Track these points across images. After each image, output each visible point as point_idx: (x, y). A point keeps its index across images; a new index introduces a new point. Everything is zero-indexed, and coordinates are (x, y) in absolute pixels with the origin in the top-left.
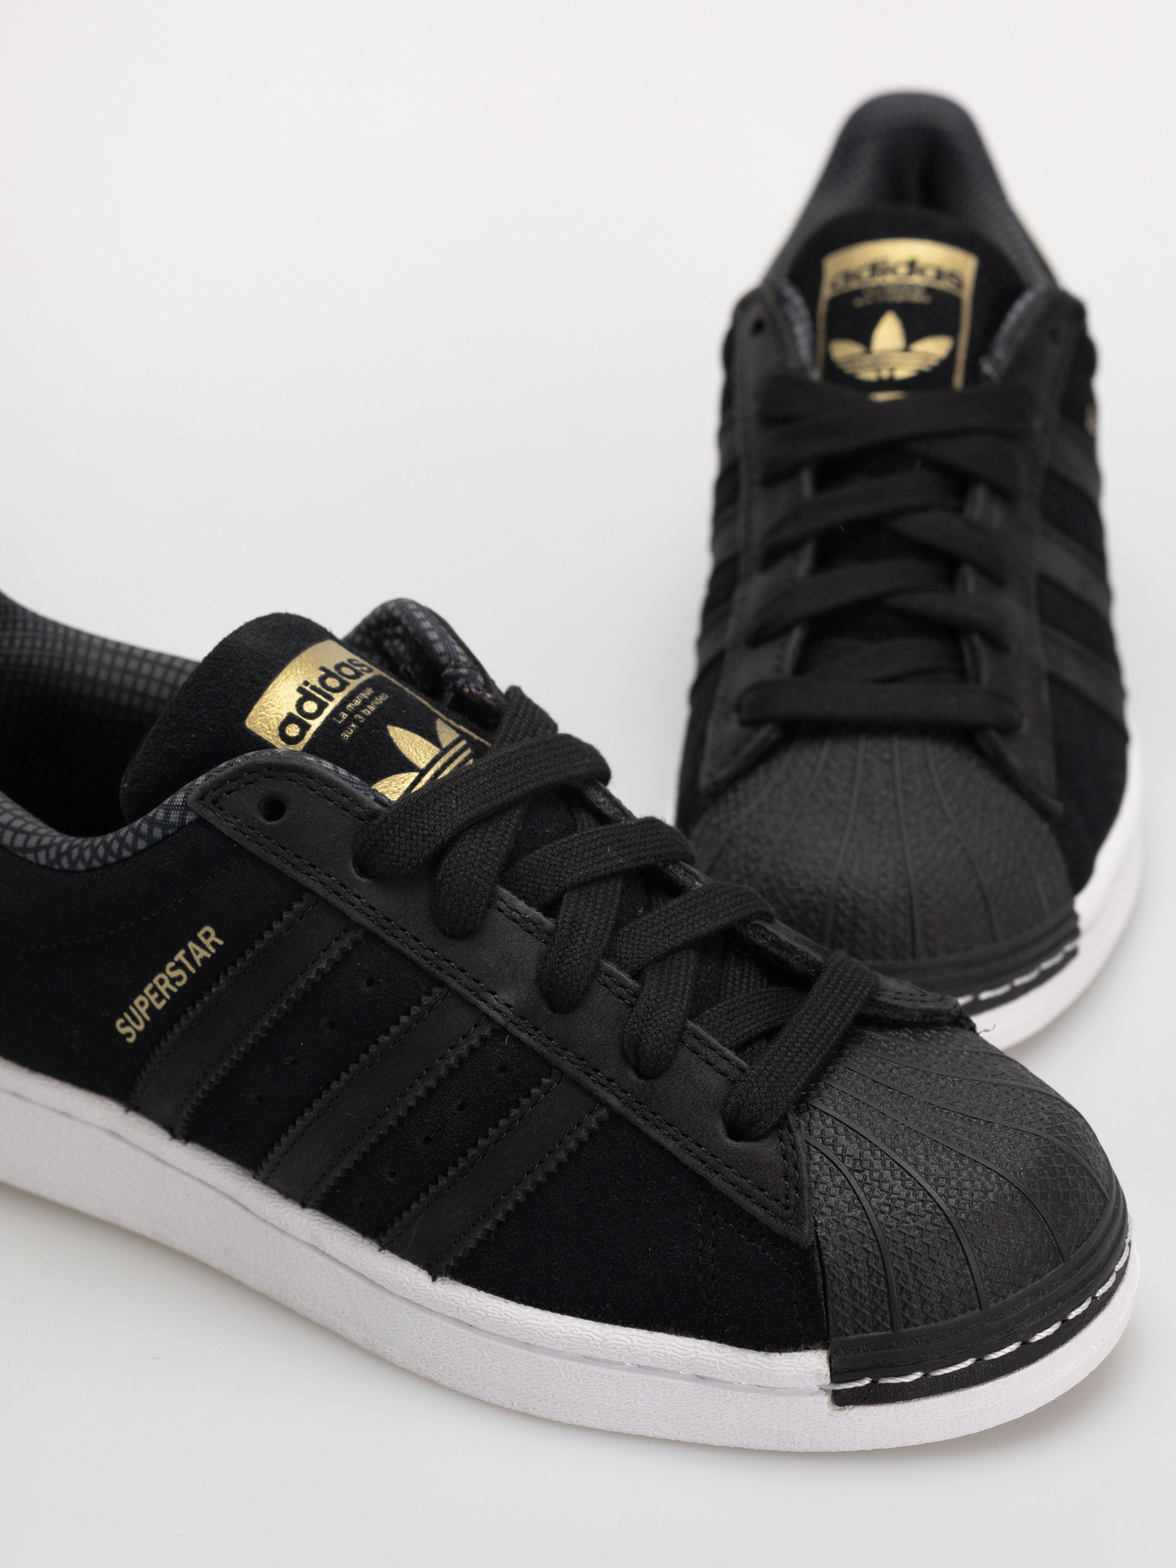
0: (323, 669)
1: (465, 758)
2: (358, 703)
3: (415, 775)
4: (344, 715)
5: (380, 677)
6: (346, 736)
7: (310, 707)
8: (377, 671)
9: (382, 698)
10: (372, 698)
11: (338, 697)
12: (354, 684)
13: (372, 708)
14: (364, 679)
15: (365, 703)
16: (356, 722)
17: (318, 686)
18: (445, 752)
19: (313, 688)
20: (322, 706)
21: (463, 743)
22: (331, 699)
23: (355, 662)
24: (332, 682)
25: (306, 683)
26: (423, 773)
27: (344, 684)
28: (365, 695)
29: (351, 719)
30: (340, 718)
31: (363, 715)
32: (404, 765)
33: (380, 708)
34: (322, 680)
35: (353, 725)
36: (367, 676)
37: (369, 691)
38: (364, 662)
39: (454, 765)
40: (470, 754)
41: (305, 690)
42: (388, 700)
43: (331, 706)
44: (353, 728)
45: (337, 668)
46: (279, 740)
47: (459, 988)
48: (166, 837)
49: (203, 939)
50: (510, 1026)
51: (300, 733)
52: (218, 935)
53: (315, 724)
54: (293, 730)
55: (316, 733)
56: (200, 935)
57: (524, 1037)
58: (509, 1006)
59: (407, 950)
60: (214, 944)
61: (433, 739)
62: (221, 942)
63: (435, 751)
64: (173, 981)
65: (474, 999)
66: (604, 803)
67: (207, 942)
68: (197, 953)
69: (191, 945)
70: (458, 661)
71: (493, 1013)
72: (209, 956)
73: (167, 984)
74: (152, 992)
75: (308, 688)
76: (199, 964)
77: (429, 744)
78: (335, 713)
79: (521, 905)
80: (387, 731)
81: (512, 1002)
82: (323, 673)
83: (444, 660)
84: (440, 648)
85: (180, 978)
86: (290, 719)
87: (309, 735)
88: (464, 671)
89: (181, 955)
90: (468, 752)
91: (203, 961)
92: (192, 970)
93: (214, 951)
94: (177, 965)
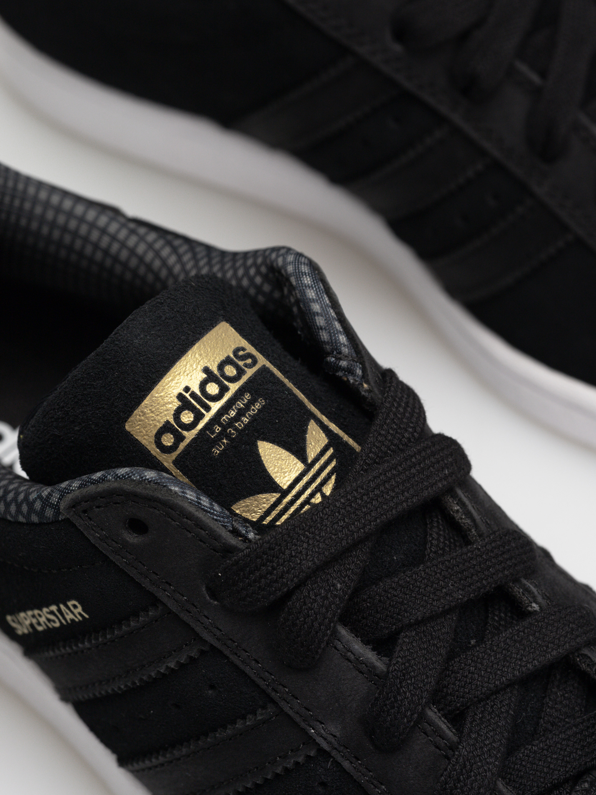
1: (328, 474)
2: (233, 413)
3: (277, 495)
4: (218, 429)
5: (264, 369)
6: (216, 451)
7: (187, 417)
8: (262, 361)
9: (258, 406)
10: (248, 407)
11: (215, 407)
12: (234, 387)
13: (246, 420)
14: (244, 378)
15: (241, 413)
16: (228, 436)
17: (198, 393)
18: (309, 467)
19: (193, 395)
20: (199, 417)
21: (331, 451)
22: (208, 409)
23: (241, 353)
24: (213, 389)
25: (187, 389)
26: (285, 493)
27: (224, 389)
28: (241, 404)
29: (223, 434)
30: (213, 432)
31: (236, 429)
32: (268, 485)
33: (254, 419)
34: (203, 385)
35: (225, 441)
36: (250, 373)
37: (247, 396)
38: (250, 349)
39: (314, 486)
40: (334, 467)
41: (185, 397)
42: (264, 407)
43: (208, 417)
44: (223, 443)
45: (221, 367)
46: (154, 446)
47: (291, 713)
48: (40, 524)
49: (72, 608)
50: (334, 753)
51: (174, 443)
52: (84, 610)
53: (189, 435)
54: (168, 440)
55: (189, 445)
56: (69, 604)
57: (346, 764)
58: (335, 736)
59: (247, 670)
60: (80, 614)
61: (301, 454)
62: (87, 616)
63: (300, 467)
64: (49, 620)
65: (303, 725)
66: (458, 511)
67: (76, 611)
68: (68, 614)
69: (62, 606)
70: (340, 353)
71: (319, 740)
72: (77, 620)
73: (44, 619)
74: (31, 617)
75: (187, 395)
76: (69, 622)
77: (296, 460)
78: (209, 426)
79: (358, 646)
80: (256, 447)
81: (338, 734)
82: (205, 376)
83: (328, 348)
85: (55, 622)
86: (166, 428)
87: (182, 447)
88: (344, 363)
89: (54, 608)
90: (333, 464)
91: (72, 620)
92: (63, 621)
93: (80, 618)
94: (52, 613)
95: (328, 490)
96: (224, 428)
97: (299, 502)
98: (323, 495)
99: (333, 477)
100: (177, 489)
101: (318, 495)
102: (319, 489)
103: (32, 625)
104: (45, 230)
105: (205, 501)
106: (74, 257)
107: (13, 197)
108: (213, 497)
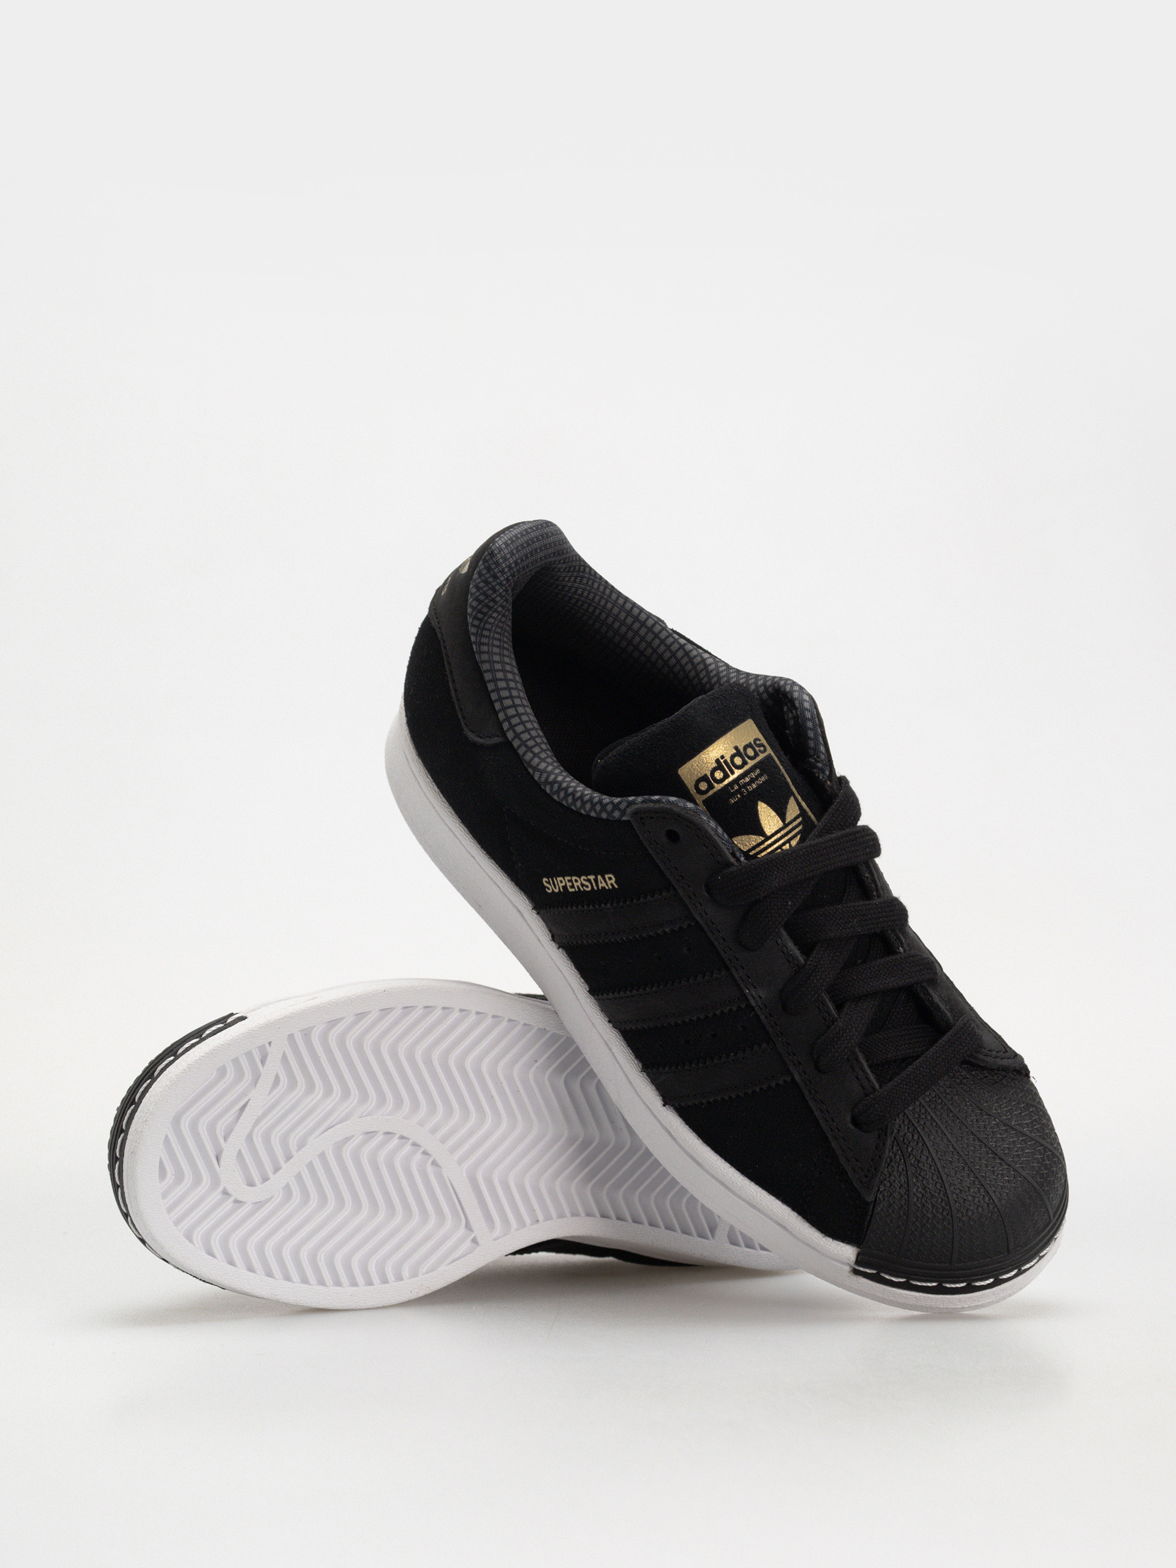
0: (736, 748)
1: (796, 833)
2: (747, 780)
3: (763, 838)
4: (736, 787)
5: (769, 757)
6: (732, 801)
7: (719, 775)
8: (769, 751)
9: (763, 779)
10: (757, 778)
11: (737, 773)
12: (751, 763)
13: (754, 786)
14: (758, 759)
15: (752, 781)
16: (741, 794)
17: (729, 761)
18: (786, 826)
19: (725, 762)
20: (726, 776)
21: (800, 819)
22: (733, 773)
23: (758, 742)
24: (738, 761)
25: (722, 757)
26: (768, 838)
27: (745, 763)
28: (753, 775)
29: (738, 791)
30: (733, 788)
31: (747, 790)
32: (758, 830)
33: (759, 786)
34: (733, 757)
35: (739, 796)
36: (761, 756)
37: (758, 771)
38: (764, 741)
39: (786, 838)
40: (800, 830)
41: (720, 762)
42: (766, 780)
43: (732, 778)
44: (737, 797)
45: (745, 748)
46: (693, 788)
47: (736, 976)
48: (607, 820)
49: (607, 879)
50: (756, 1009)
51: (707, 789)
52: (616, 882)
53: (718, 787)
54: (703, 786)
55: (715, 793)
56: (607, 876)
57: (762, 1017)
58: (761, 998)
59: (716, 943)
60: (612, 884)
61: (782, 815)
62: (616, 886)
63: (781, 824)
64: (582, 885)
65: (742, 986)
66: (867, 877)
67: (609, 882)
68: (601, 883)
69: (599, 877)
70: (819, 757)
71: (750, 998)
72: (607, 888)
73: (579, 884)
74: (569, 881)
75: (722, 761)
76: (600, 888)
77: (779, 819)
78: (731, 784)
79: (790, 945)
80: (757, 805)
81: (763, 997)
82: (735, 751)
83: (812, 752)
84: (812, 744)
85: (587, 887)
86: (704, 778)
87: (711, 793)
88: (820, 765)
89: (592, 877)
90: (800, 828)
91: (603, 888)
92: (595, 888)
93: (611, 887)
94: (589, 881)
95: (794, 843)
96: (740, 788)
97: (775, 846)
98: (790, 846)
99: (799, 837)
100: (705, 818)
101: (788, 845)
102: (789, 841)
103: (565, 887)
104: (616, 625)
105: (720, 830)
106: (631, 648)
107: (601, 598)
108: (724, 830)
